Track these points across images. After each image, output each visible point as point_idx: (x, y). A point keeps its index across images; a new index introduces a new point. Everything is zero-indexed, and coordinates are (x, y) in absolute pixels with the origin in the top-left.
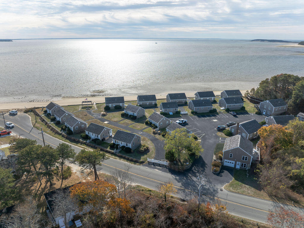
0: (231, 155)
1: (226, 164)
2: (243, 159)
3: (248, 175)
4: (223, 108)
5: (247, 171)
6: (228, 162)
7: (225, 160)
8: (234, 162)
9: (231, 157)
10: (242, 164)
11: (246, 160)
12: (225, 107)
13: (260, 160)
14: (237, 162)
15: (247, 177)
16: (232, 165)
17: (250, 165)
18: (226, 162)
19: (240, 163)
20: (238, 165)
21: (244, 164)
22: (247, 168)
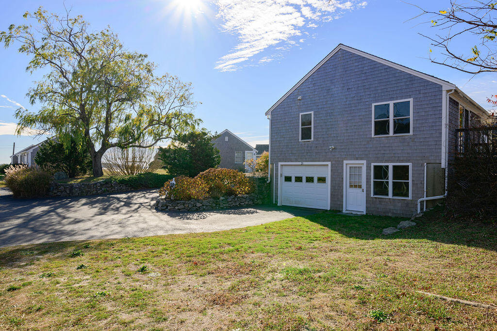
1: (288, 196)
7: (283, 168)
10: (380, 172)
17: (443, 166)
18: (288, 179)
19: (364, 162)
20: (351, 186)
21: (394, 167)
22: (421, 199)
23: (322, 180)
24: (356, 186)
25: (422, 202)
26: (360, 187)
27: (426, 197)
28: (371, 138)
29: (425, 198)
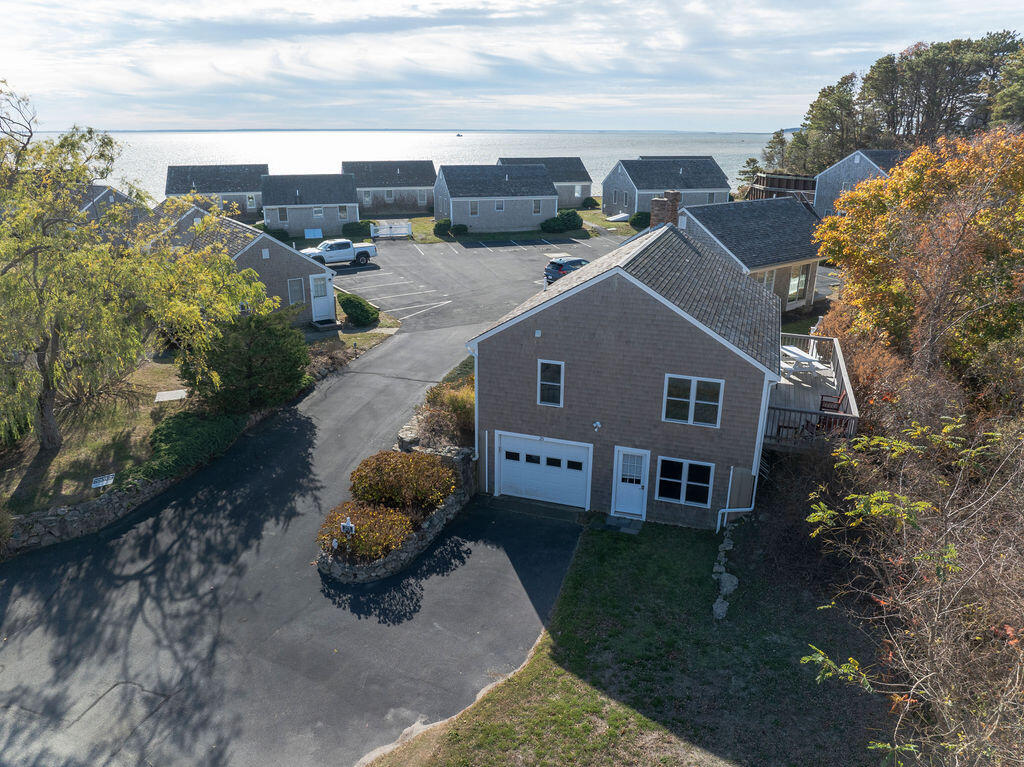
0: (551, 372)
1: (509, 480)
2: (677, 410)
3: (729, 583)
4: (622, 215)
5: (720, 538)
6: (531, 459)
7: (506, 439)
8: (583, 451)
9: (550, 395)
10: (672, 469)
11: (706, 414)
12: (629, 210)
13: (855, 413)
14: (620, 451)
15: (720, 608)
16: (574, 490)
17: (753, 473)
18: (512, 456)
19: (648, 453)
20: (624, 480)
21: (691, 466)
22: (722, 510)
23: (575, 465)
24: (631, 481)
25: (723, 514)
26: (638, 482)
27: (729, 508)
28: (660, 421)
29: (727, 510)
